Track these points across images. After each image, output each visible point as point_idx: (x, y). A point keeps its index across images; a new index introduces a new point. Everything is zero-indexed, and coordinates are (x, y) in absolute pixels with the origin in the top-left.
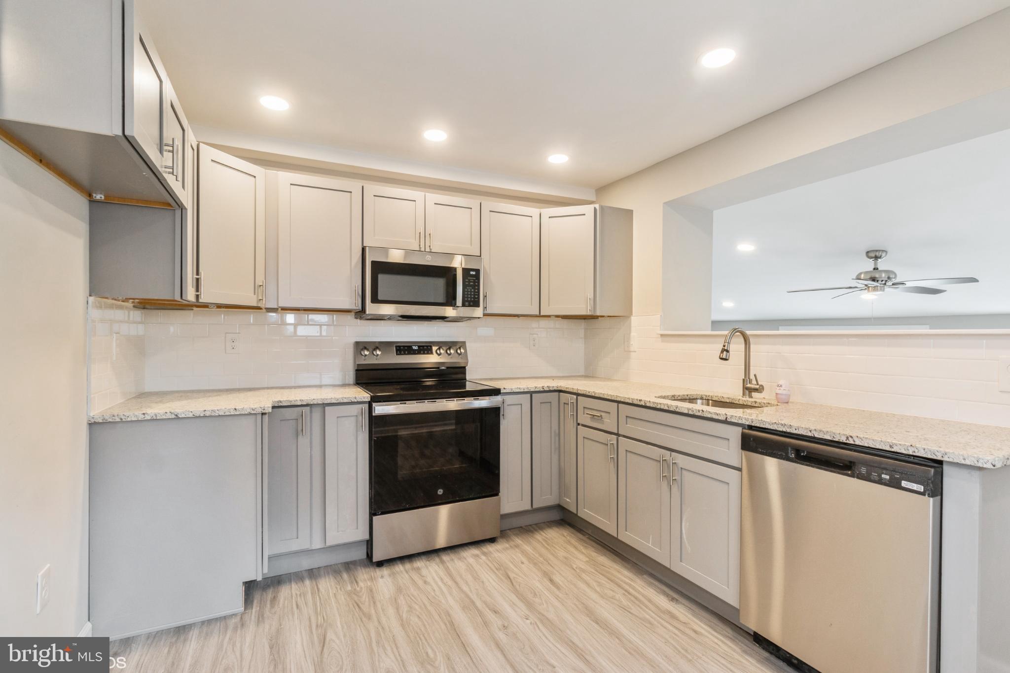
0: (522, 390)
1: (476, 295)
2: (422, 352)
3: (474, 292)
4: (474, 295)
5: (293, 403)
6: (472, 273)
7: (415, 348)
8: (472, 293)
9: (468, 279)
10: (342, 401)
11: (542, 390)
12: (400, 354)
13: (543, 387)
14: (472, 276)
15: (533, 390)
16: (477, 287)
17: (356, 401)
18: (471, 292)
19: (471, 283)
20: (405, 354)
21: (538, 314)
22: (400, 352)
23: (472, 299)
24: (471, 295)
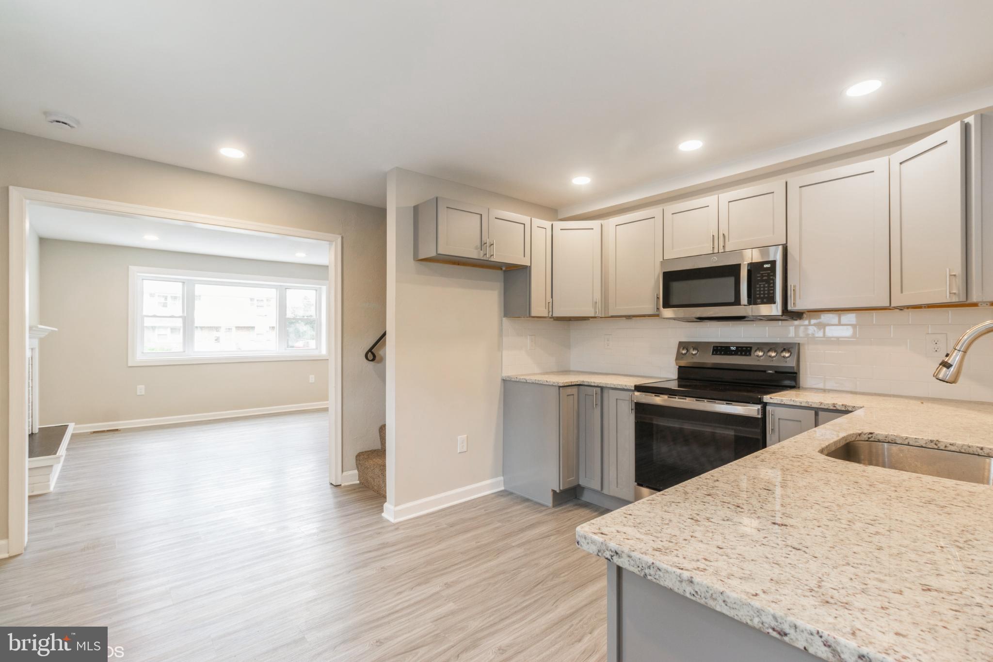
0: (798, 404)
1: (772, 290)
2: (739, 353)
3: (769, 287)
4: (769, 290)
5: (589, 384)
6: (766, 266)
7: (733, 348)
8: (766, 289)
9: (760, 274)
10: (617, 387)
11: (832, 408)
12: (716, 354)
13: (834, 405)
14: (767, 269)
15: (817, 406)
16: (772, 281)
17: (626, 388)
18: (764, 287)
19: (764, 278)
20: (720, 354)
21: (888, 305)
22: (717, 352)
23: (766, 296)
24: (760, 291)
